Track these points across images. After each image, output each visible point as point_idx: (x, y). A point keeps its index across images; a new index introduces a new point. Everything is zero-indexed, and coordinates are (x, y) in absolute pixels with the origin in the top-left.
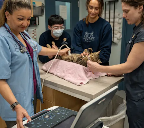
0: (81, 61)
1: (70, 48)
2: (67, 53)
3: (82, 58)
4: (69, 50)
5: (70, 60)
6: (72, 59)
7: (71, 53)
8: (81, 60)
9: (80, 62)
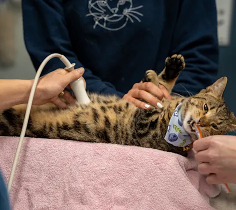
0: (153, 132)
1: (82, 70)
2: (69, 90)
3: (154, 117)
4: (76, 79)
5: (87, 131)
6: (101, 124)
7: (89, 90)
8: (153, 125)
9: (150, 136)
